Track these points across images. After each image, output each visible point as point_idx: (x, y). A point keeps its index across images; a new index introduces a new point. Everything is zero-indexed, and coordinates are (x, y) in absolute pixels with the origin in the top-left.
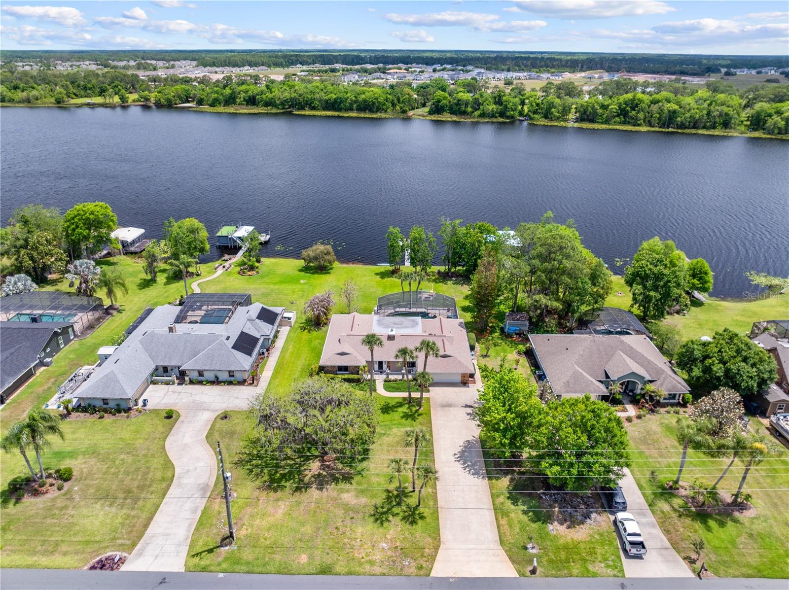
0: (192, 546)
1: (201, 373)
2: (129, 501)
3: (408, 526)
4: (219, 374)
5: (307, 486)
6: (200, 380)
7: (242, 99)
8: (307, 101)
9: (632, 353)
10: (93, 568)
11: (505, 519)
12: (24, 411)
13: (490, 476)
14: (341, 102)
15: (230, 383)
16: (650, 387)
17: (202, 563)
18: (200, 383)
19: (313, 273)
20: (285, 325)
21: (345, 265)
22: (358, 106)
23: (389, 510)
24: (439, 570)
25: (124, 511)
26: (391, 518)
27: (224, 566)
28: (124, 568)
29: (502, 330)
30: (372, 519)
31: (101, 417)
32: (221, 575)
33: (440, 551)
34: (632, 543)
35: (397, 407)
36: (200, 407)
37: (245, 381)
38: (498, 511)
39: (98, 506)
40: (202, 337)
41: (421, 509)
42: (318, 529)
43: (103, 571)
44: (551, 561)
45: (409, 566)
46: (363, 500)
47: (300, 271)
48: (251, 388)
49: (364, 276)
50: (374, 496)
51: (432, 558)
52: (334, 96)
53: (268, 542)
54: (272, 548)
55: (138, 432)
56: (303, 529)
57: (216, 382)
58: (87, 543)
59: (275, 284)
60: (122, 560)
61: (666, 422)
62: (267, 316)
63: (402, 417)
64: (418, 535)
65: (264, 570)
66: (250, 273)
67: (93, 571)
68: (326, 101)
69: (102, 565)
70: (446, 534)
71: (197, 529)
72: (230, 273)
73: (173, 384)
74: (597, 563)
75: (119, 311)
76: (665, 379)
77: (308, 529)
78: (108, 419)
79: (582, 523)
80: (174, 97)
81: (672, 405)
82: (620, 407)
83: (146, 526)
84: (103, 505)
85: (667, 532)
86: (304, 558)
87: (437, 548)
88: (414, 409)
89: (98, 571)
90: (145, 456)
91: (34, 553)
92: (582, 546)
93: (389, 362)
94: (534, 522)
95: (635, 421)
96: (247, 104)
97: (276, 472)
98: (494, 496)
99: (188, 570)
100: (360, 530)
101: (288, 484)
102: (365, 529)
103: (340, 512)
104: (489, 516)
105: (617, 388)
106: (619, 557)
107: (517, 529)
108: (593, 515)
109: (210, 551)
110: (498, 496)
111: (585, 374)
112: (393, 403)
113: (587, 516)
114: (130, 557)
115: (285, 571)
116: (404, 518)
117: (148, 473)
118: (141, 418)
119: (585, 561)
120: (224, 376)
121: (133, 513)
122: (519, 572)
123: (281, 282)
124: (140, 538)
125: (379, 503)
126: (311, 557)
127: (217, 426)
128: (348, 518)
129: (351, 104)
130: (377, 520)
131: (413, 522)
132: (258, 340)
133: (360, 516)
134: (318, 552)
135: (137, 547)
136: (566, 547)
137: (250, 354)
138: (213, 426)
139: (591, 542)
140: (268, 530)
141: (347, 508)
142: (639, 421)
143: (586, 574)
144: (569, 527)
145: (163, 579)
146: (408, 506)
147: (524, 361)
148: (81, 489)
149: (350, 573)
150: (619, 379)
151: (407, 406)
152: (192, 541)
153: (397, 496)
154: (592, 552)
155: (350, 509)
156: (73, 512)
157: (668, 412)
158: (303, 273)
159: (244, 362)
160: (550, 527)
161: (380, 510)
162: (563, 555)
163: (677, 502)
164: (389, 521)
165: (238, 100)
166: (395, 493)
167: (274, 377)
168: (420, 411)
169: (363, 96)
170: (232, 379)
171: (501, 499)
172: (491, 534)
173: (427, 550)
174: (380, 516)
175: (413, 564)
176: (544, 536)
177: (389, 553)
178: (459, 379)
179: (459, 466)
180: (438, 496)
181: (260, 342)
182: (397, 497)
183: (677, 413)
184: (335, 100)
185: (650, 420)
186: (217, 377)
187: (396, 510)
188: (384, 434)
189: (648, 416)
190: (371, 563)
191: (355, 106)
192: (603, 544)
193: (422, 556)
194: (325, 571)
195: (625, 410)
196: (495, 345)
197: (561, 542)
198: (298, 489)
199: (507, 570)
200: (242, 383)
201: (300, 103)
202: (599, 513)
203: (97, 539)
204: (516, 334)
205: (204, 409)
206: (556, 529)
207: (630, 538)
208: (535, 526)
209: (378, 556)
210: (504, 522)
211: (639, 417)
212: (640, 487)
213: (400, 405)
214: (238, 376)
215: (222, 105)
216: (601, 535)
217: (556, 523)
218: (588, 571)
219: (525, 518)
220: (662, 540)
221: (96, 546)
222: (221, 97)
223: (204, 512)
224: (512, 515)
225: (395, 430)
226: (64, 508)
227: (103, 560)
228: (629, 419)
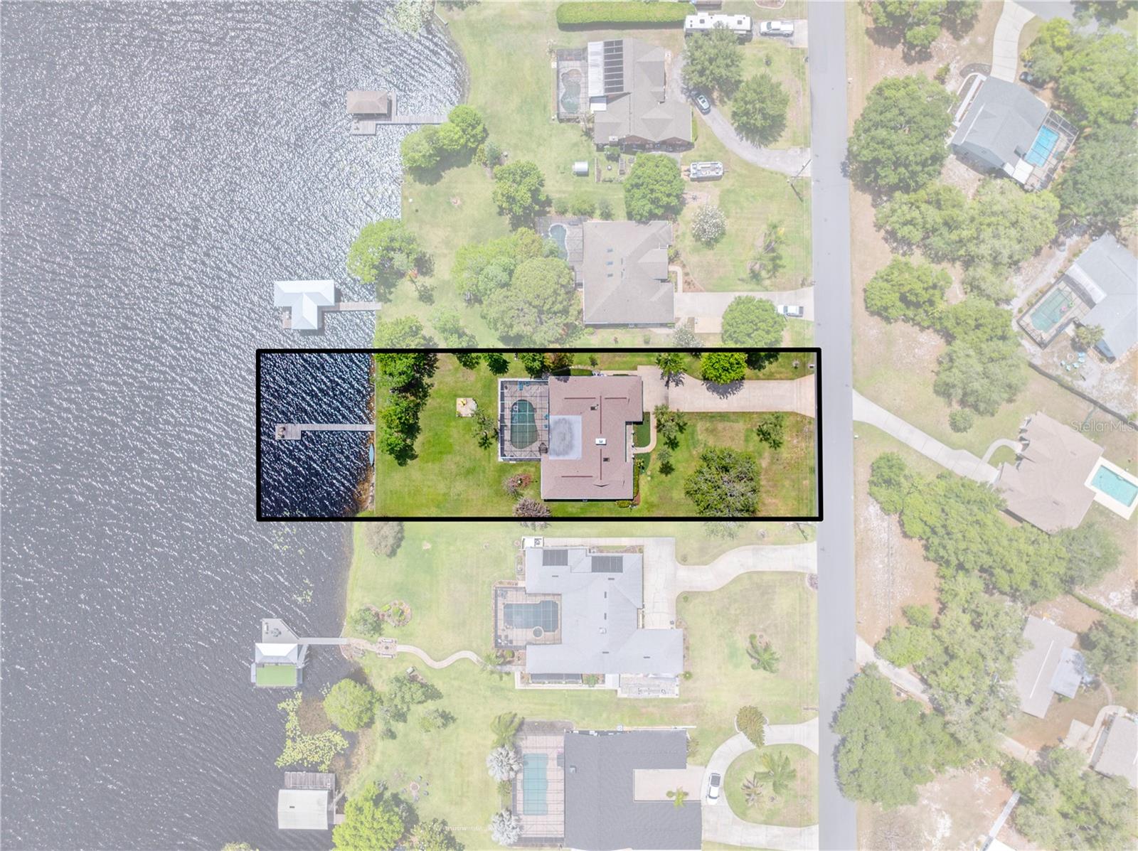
0: (800, 543)
2: (770, 591)
3: (783, 429)
10: (816, 588)
11: (775, 374)
13: (742, 380)
17: (811, 533)
23: (772, 439)
24: (811, 413)
25: (777, 590)
26: (778, 438)
28: (815, 573)
30: (778, 448)
33: (799, 413)
35: (669, 436)
36: (672, 581)
38: (770, 377)
39: (774, 607)
40: (611, 601)
41: (770, 421)
42: (786, 478)
43: (819, 581)
44: (805, 356)
45: (809, 428)
46: (766, 454)
49: (409, 477)
50: (764, 448)
51: (804, 417)
54: (799, 500)
56: (787, 486)
58: (800, 600)
59: (435, 576)
60: (811, 575)
61: (688, 249)
62: (556, 558)
63: (683, 433)
64: (789, 423)
67: (819, 586)
69: (815, 584)
70: (788, 408)
71: (789, 544)
72: (401, 635)
73: (645, 611)
74: (805, 333)
77: (786, 483)
83: (787, 573)
84: (773, 604)
85: (785, 289)
86: (806, 482)
87: (797, 414)
89: (819, 584)
91: (808, 624)
94: (777, 359)
95: (688, 270)
98: (758, 378)
100: (785, 455)
102: (784, 452)
103: (774, 467)
104: (772, 384)
106: (802, 321)
107: (783, 370)
109: (803, 532)
110: (758, 376)
112: (663, 439)
114: (809, 572)
117: (746, 589)
121: (778, 584)
122: (812, 374)
123: (430, 570)
124: (796, 572)
125: (768, 445)
126: (805, 479)
127: (694, 561)
128: (778, 462)
130: (779, 446)
131: (781, 426)
132: (594, 558)
133: (776, 455)
135: (802, 571)
138: (694, 564)
140: (787, 505)
141: (772, 463)
142: (688, 267)
145: (821, 550)
148: (762, 624)
154: (799, 333)
155: (772, 460)
156: (779, 619)
159: (630, 560)
161: (772, 444)
163: (764, 274)
164: (780, 439)
167: (632, 536)
171: (760, 374)
172: (786, 385)
173: (799, 419)
174: (777, 444)
177: (800, 438)
179: (731, 397)
180: (758, 411)
181: (595, 555)
182: (764, 435)
185: (686, 259)
188: (705, 444)
189: (682, 259)
190: (807, 447)
193: (801, 422)
195: (676, 273)
198: (756, 493)
199: (810, 380)
203: (797, 595)
205: (675, 577)
208: (780, 359)
210: (778, 376)
211: (684, 266)
212: (751, 291)
213: (665, 434)
219: (775, 364)
220: (791, 293)
221: (803, 593)
223: (774, 544)
224: (773, 370)
225: (700, 437)
226: (776, 626)
227: (812, 585)
228: (687, 274)
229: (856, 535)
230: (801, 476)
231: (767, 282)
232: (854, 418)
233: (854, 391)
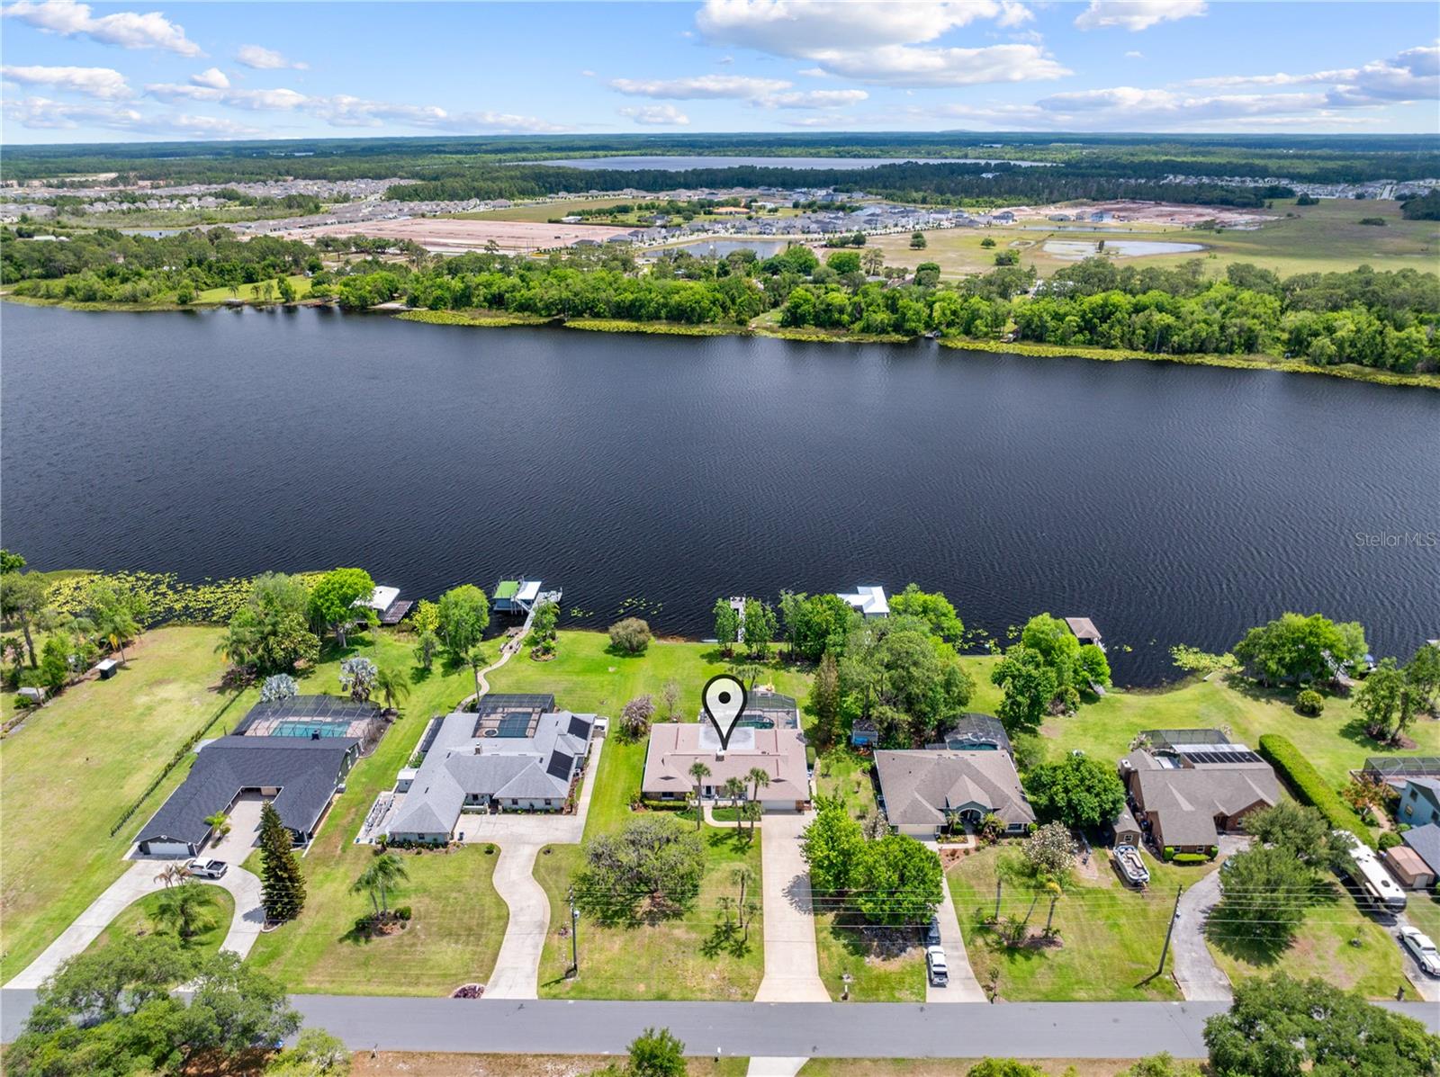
0: (540, 977)
1: (515, 802)
2: (472, 938)
3: (735, 959)
4: (534, 802)
5: (640, 923)
6: (514, 808)
7: (482, 299)
8: (587, 304)
9: (978, 779)
10: (457, 996)
11: (826, 952)
12: (337, 847)
13: (816, 911)
14: (642, 306)
15: (547, 812)
16: (991, 817)
17: (553, 992)
18: (515, 811)
19: (623, 656)
20: (598, 736)
21: (662, 642)
22: (668, 312)
23: (718, 944)
24: (762, 996)
25: (470, 948)
26: (719, 952)
27: (572, 994)
28: (484, 996)
29: (849, 739)
30: (702, 953)
31: (419, 853)
32: (571, 1002)
33: (763, 981)
34: (935, 973)
35: (726, 839)
36: (519, 841)
37: (562, 809)
38: (821, 945)
39: (444, 943)
40: (512, 758)
41: (748, 943)
42: (653, 962)
43: (466, 1000)
44: (862, 989)
45: (735, 993)
46: (694, 935)
47: (607, 652)
48: (569, 817)
49: (687, 659)
50: (703, 932)
51: (757, 986)
52: (631, 297)
53: (608, 974)
54: (613, 978)
55: (462, 869)
56: (639, 962)
57: (531, 810)
58: (445, 976)
59: (578, 674)
60: (481, 991)
61: (1006, 854)
62: (579, 728)
63: (731, 850)
64: (744, 967)
65: (608, 997)
66: (545, 657)
67: (458, 999)
68: (618, 305)
69: (464, 993)
70: (769, 966)
71: (541, 963)
72: (520, 656)
73: (486, 813)
74: (904, 991)
75: (400, 717)
76: (1009, 807)
77: (644, 962)
78: (427, 855)
79: (897, 956)
80: (370, 292)
81: (1016, 836)
82: (961, 838)
83: (494, 960)
84: (448, 942)
85: (974, 964)
86: (642, 987)
87: (761, 978)
88: (744, 841)
89: (462, 999)
90: (476, 894)
91: (401, 985)
92: (893, 976)
93: (717, 787)
94: (852, 955)
95: (973, 853)
96: (490, 307)
97: (608, 909)
98: (818, 931)
99: (541, 997)
100: (691, 963)
101: (620, 921)
102: (695, 962)
103: (672, 947)
104: (811, 949)
105: (957, 818)
106: (925, 986)
107: (836, 962)
108: (909, 949)
109: (558, 982)
110: (822, 931)
111: (925, 802)
112: (722, 834)
113: (903, 950)
114: (487, 988)
115: (626, 997)
116: (732, 952)
117: (484, 911)
118: (461, 854)
119: (893, 989)
120: (540, 804)
121: (479, 949)
122: (832, 998)
123: (585, 671)
124: (491, 970)
125: (708, 939)
126: (648, 986)
127: (542, 861)
128: (680, 952)
129: (658, 311)
130: (706, 954)
131: (740, 956)
132: (572, 759)
133: (691, 950)
134: (654, 982)
135: (492, 979)
136: (878, 978)
137: (566, 779)
138: (537, 861)
139: (902, 973)
140: (608, 963)
141: (679, 943)
142: (977, 853)
143: (893, 999)
144: (884, 960)
145: (521, 1005)
146: (736, 941)
147: (867, 782)
148: (423, 928)
149: (683, 999)
150: (959, 808)
151: (736, 837)
152: (539, 974)
153: (726, 931)
154: (901, 981)
155: (683, 944)
156: (423, 949)
157: (1010, 844)
158: (611, 656)
159: (561, 788)
160: (867, 959)
161: (710, 945)
162: (874, 984)
163: (992, 938)
164: (718, 955)
165: (475, 300)
166: (724, 928)
167: (592, 804)
168: (751, 843)
169: (677, 297)
170: (548, 807)
171: (825, 934)
172: (811, 966)
173: (752, 980)
174: (710, 950)
175: (740, 991)
176: (859, 967)
177: (718, 982)
178: (793, 806)
179: (786, 901)
180: (765, 931)
181: (575, 761)
183: (1019, 844)
184: (633, 303)
185: (989, 852)
186: (531, 805)
187: (724, 944)
188: (713, 869)
189: (988, 848)
190: (702, 991)
191: (663, 313)
192: (912, 975)
193: (748, 984)
194: (662, 997)
195: (965, 841)
196: (838, 761)
197: (875, 972)
198: (631, 925)
199: (821, 996)
200: (559, 811)
201: (575, 307)
202: (915, 947)
203: (453, 972)
204: (864, 746)
205: (524, 843)
206: (872, 962)
207: (935, 969)
208: (852, 958)
209: (708, 986)
210: (824, 955)
211: (977, 849)
212: (961, 922)
213: (730, 836)
214: (555, 804)
215: (450, 306)
216: (912, 967)
217: (873, 956)
218: (894, 997)
219: (844, 952)
220: (968, 971)
221: (454, 979)
222: (447, 295)
223: (546, 947)
224: (833, 949)
225: (724, 865)
226: (413, 945)
227: (464, 990)
228: (967, 852)
229: (536, 1056)
230: (655, 982)
231: (980, 942)
232: (753, 1060)
233: (805, 1060)
